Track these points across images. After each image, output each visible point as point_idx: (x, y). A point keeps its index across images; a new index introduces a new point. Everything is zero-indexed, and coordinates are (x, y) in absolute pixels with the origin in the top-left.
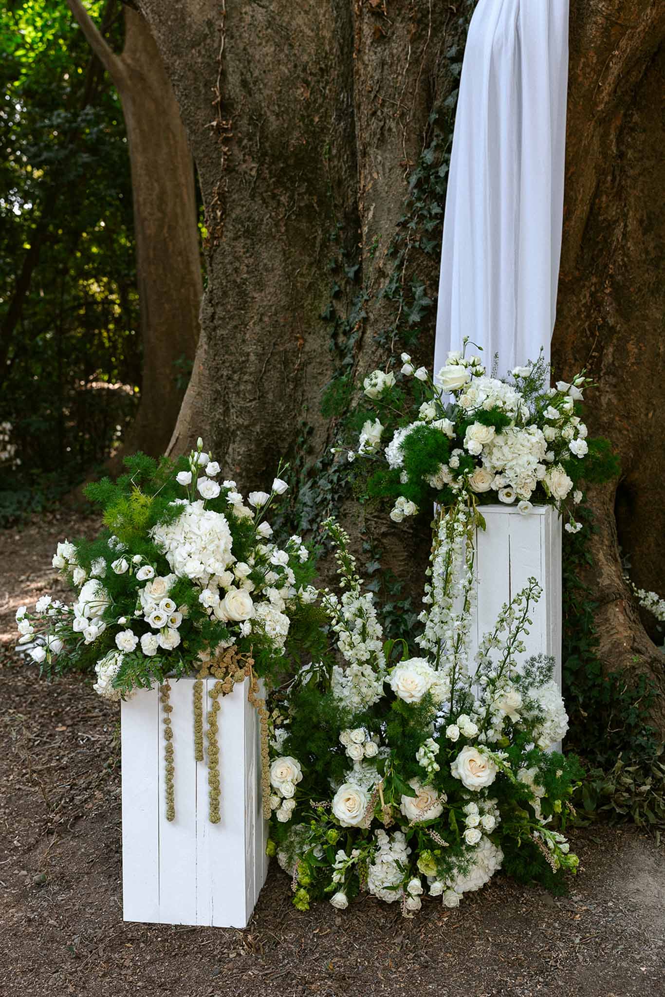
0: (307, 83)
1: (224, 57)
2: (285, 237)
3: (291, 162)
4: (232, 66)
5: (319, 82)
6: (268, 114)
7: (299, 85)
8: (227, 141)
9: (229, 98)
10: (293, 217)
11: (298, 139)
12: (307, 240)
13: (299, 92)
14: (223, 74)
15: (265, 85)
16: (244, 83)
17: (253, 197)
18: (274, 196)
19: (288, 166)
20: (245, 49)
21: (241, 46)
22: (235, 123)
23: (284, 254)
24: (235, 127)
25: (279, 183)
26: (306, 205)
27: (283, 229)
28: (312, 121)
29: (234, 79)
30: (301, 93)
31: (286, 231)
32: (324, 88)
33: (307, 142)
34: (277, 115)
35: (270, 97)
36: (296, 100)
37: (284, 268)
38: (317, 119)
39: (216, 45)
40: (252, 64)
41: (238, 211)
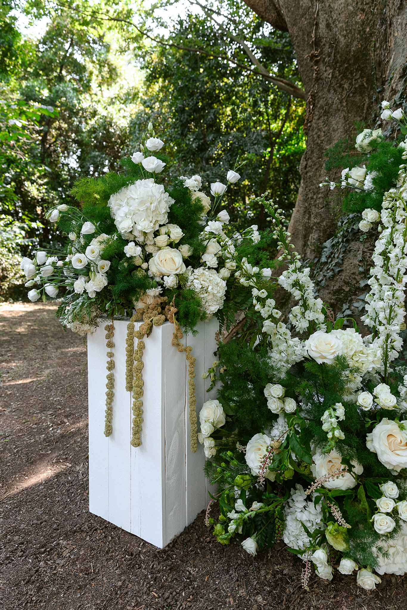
0: (363, 10)
1: (318, 15)
2: (345, 109)
3: (352, 62)
4: (322, 17)
5: (370, 7)
6: (340, 37)
7: (358, 13)
8: (317, 63)
9: (320, 37)
10: (351, 95)
11: (356, 46)
12: (359, 107)
13: (358, 17)
14: (317, 24)
15: (339, 22)
16: (328, 26)
17: (329, 91)
18: (341, 86)
19: (350, 65)
20: (329, 5)
21: (327, 5)
22: (321, 51)
23: (345, 119)
24: (321, 53)
25: (345, 76)
26: (359, 86)
27: (344, 104)
28: (365, 31)
29: (322, 26)
30: (360, 17)
31: (347, 104)
32: (374, 9)
33: (362, 46)
34: (345, 36)
35: (341, 27)
36: (357, 23)
37: (344, 127)
38: (368, 30)
39: (314, 10)
40: (333, 13)
41: (321, 102)
